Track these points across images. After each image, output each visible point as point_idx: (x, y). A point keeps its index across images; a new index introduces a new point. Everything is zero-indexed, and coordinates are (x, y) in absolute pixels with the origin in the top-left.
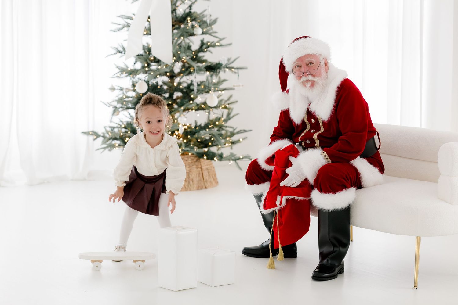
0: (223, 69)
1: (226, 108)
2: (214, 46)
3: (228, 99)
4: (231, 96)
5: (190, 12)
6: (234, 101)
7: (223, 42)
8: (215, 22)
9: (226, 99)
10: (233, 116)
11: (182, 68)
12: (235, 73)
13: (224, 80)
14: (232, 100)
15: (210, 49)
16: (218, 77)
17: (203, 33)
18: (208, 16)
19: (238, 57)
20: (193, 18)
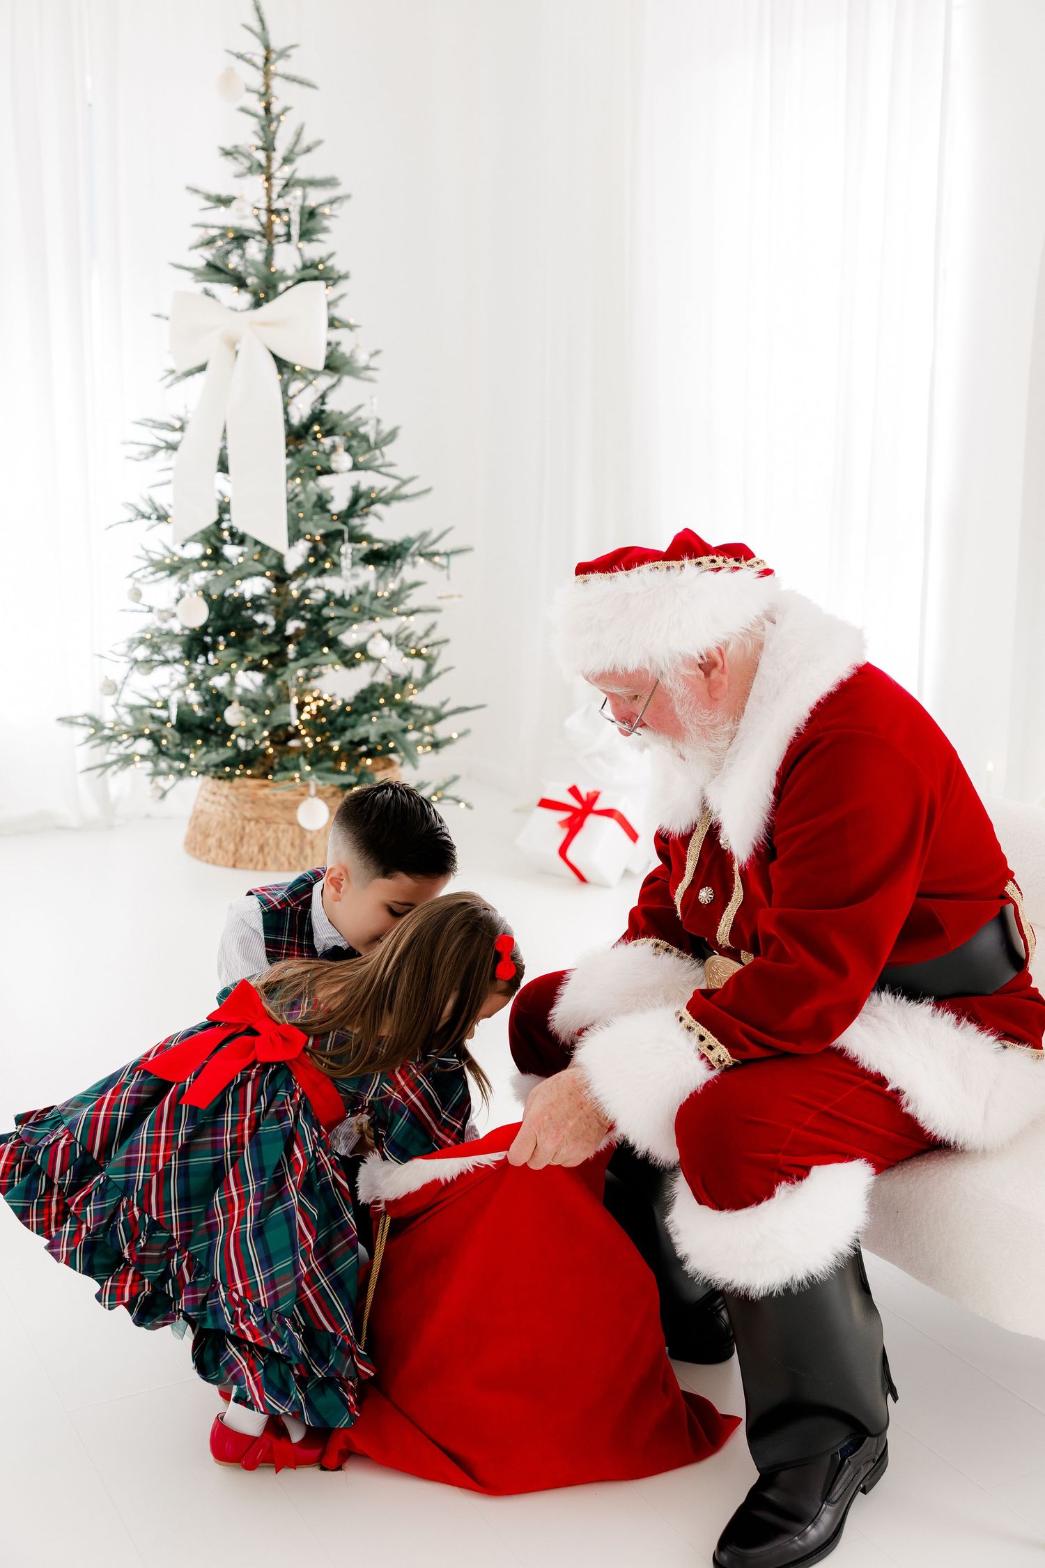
0: (409, 559)
1: (418, 655)
2: (386, 501)
3: (427, 634)
4: (433, 626)
5: (322, 412)
6: (440, 639)
7: (406, 490)
8: (392, 436)
9: (420, 633)
10: (439, 674)
11: (309, 556)
12: (442, 567)
13: (416, 585)
14: (435, 636)
15: (377, 508)
16: (398, 580)
17: (356, 467)
18: (373, 422)
19: (450, 529)
20: (327, 427)
